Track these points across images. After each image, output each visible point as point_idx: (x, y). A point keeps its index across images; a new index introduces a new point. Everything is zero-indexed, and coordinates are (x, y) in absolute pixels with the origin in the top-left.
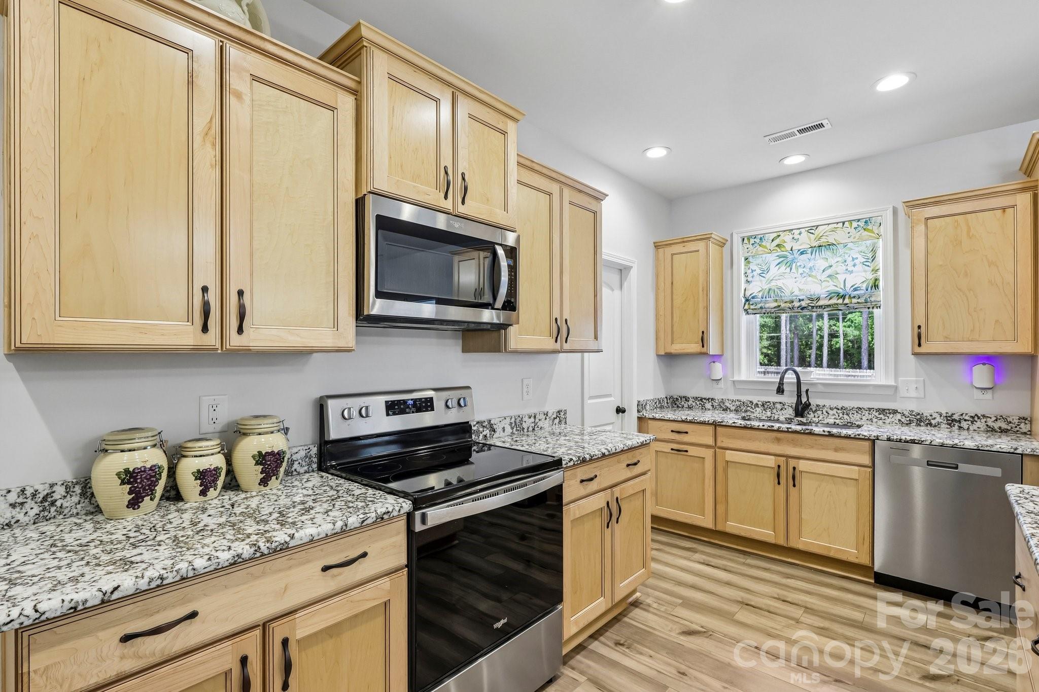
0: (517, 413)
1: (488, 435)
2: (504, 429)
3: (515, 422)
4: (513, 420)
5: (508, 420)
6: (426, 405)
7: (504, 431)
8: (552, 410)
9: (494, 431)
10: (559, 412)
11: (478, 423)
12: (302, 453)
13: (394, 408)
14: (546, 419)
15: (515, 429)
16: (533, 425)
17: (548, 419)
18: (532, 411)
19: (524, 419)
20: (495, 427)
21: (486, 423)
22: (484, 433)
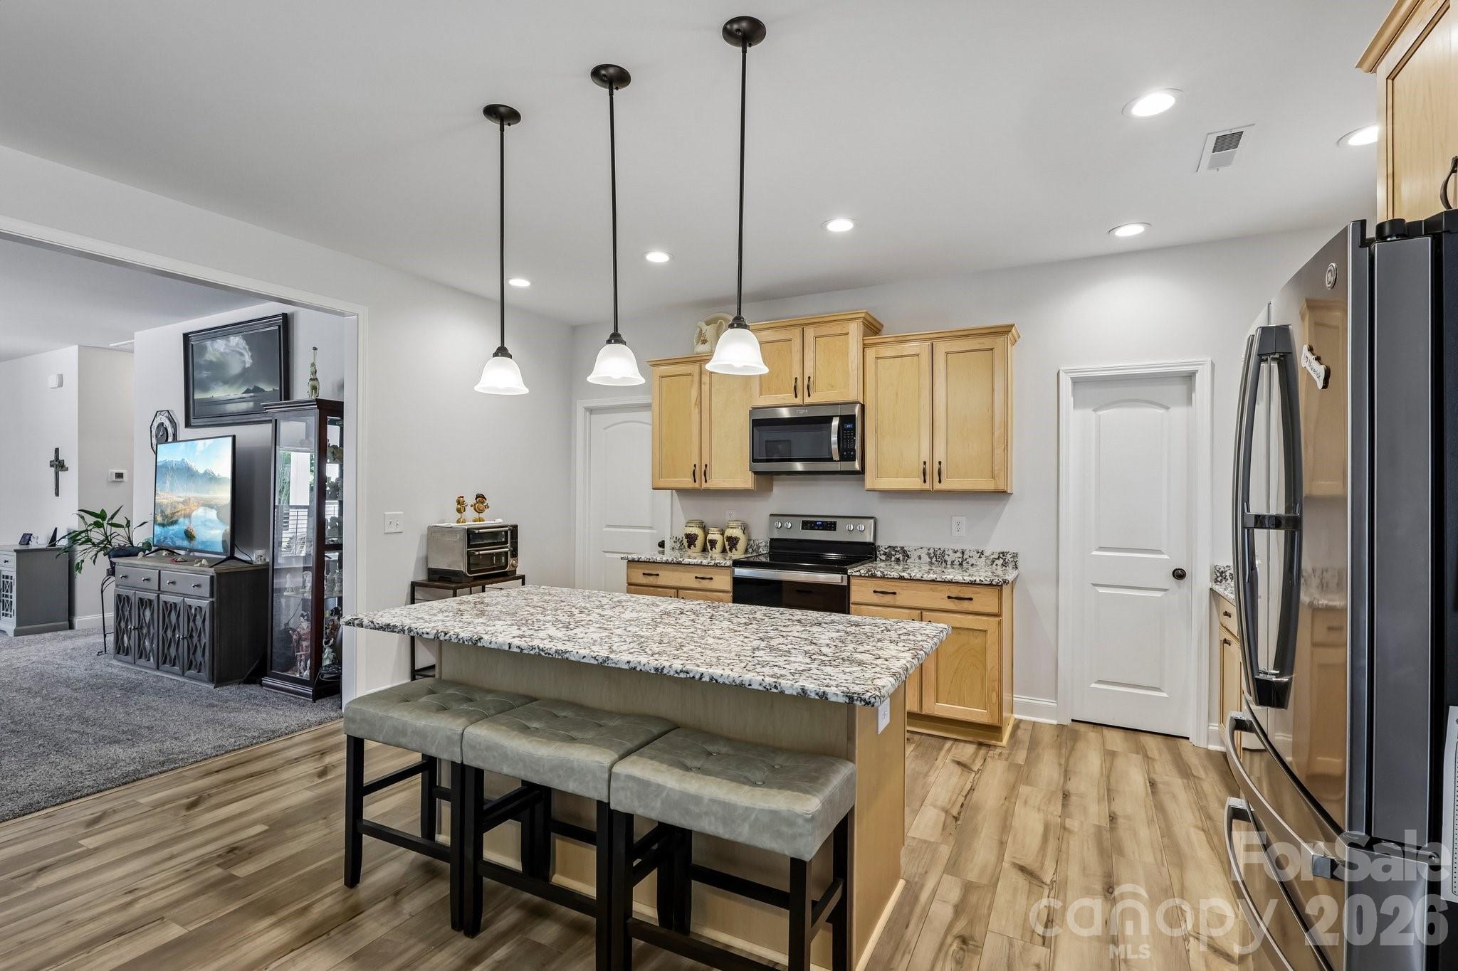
0: (937, 547)
1: (901, 559)
2: (920, 558)
3: (934, 553)
4: (931, 551)
5: (925, 551)
6: (831, 526)
7: (920, 559)
8: (992, 549)
9: (908, 556)
10: (1003, 553)
11: (889, 547)
12: (764, 544)
13: (808, 525)
14: (980, 557)
15: (934, 559)
16: (960, 560)
17: (983, 558)
18: (959, 547)
19: (947, 553)
20: (909, 553)
21: (899, 549)
22: (897, 556)
